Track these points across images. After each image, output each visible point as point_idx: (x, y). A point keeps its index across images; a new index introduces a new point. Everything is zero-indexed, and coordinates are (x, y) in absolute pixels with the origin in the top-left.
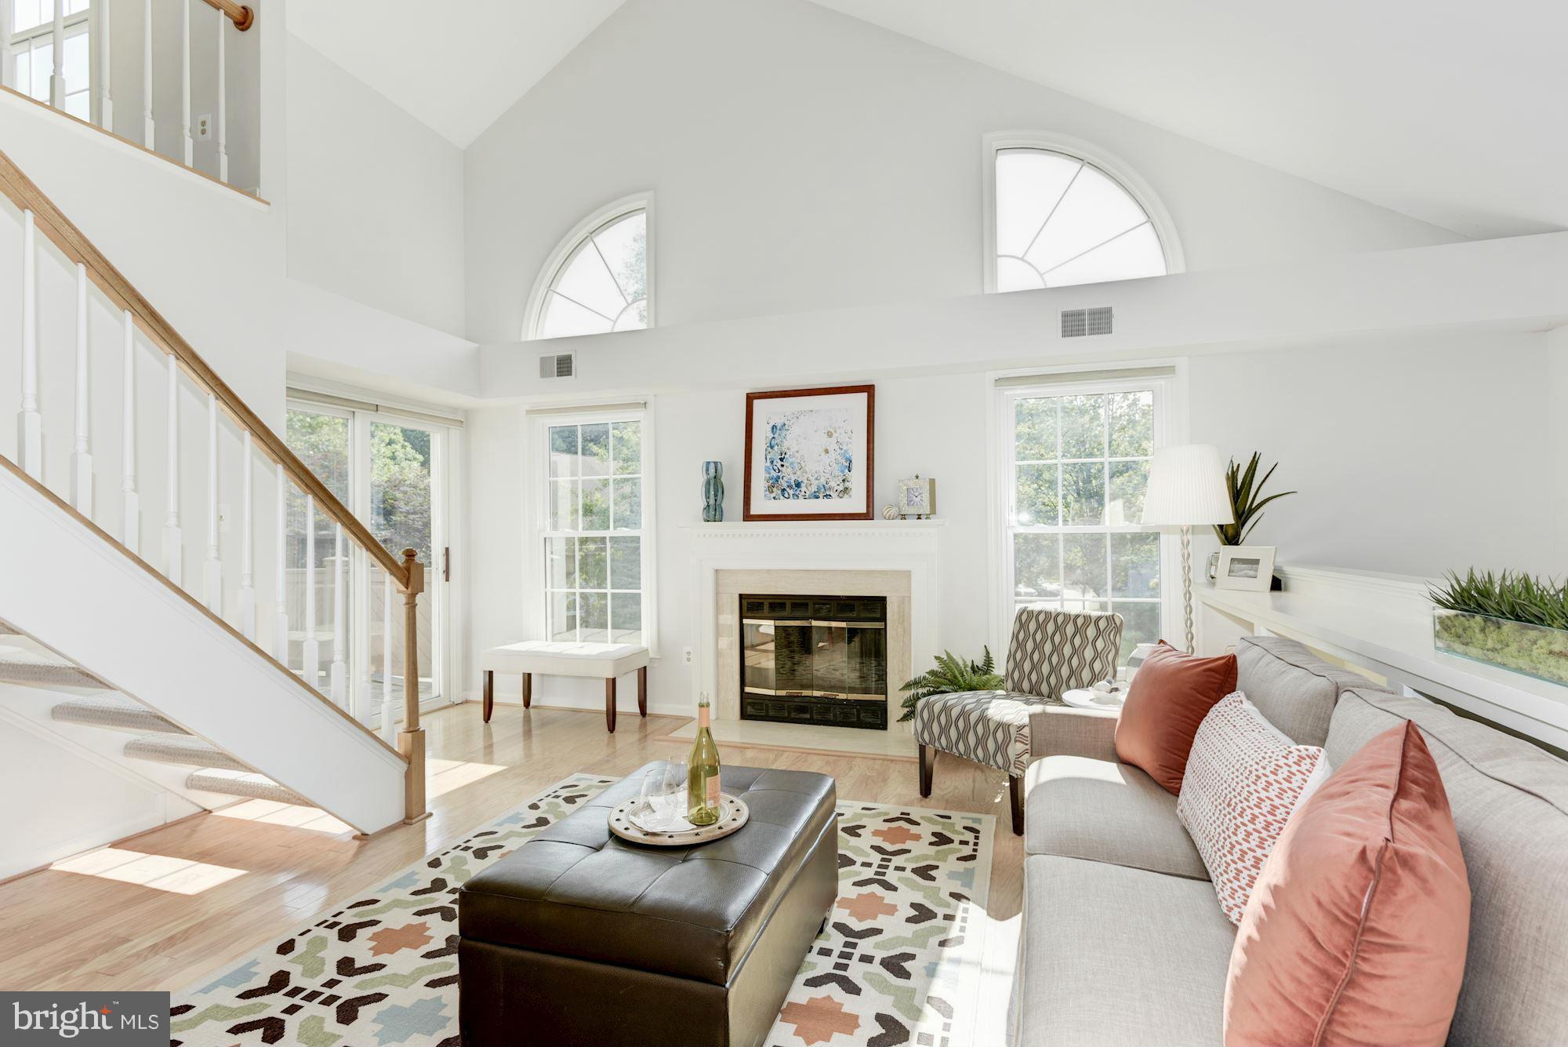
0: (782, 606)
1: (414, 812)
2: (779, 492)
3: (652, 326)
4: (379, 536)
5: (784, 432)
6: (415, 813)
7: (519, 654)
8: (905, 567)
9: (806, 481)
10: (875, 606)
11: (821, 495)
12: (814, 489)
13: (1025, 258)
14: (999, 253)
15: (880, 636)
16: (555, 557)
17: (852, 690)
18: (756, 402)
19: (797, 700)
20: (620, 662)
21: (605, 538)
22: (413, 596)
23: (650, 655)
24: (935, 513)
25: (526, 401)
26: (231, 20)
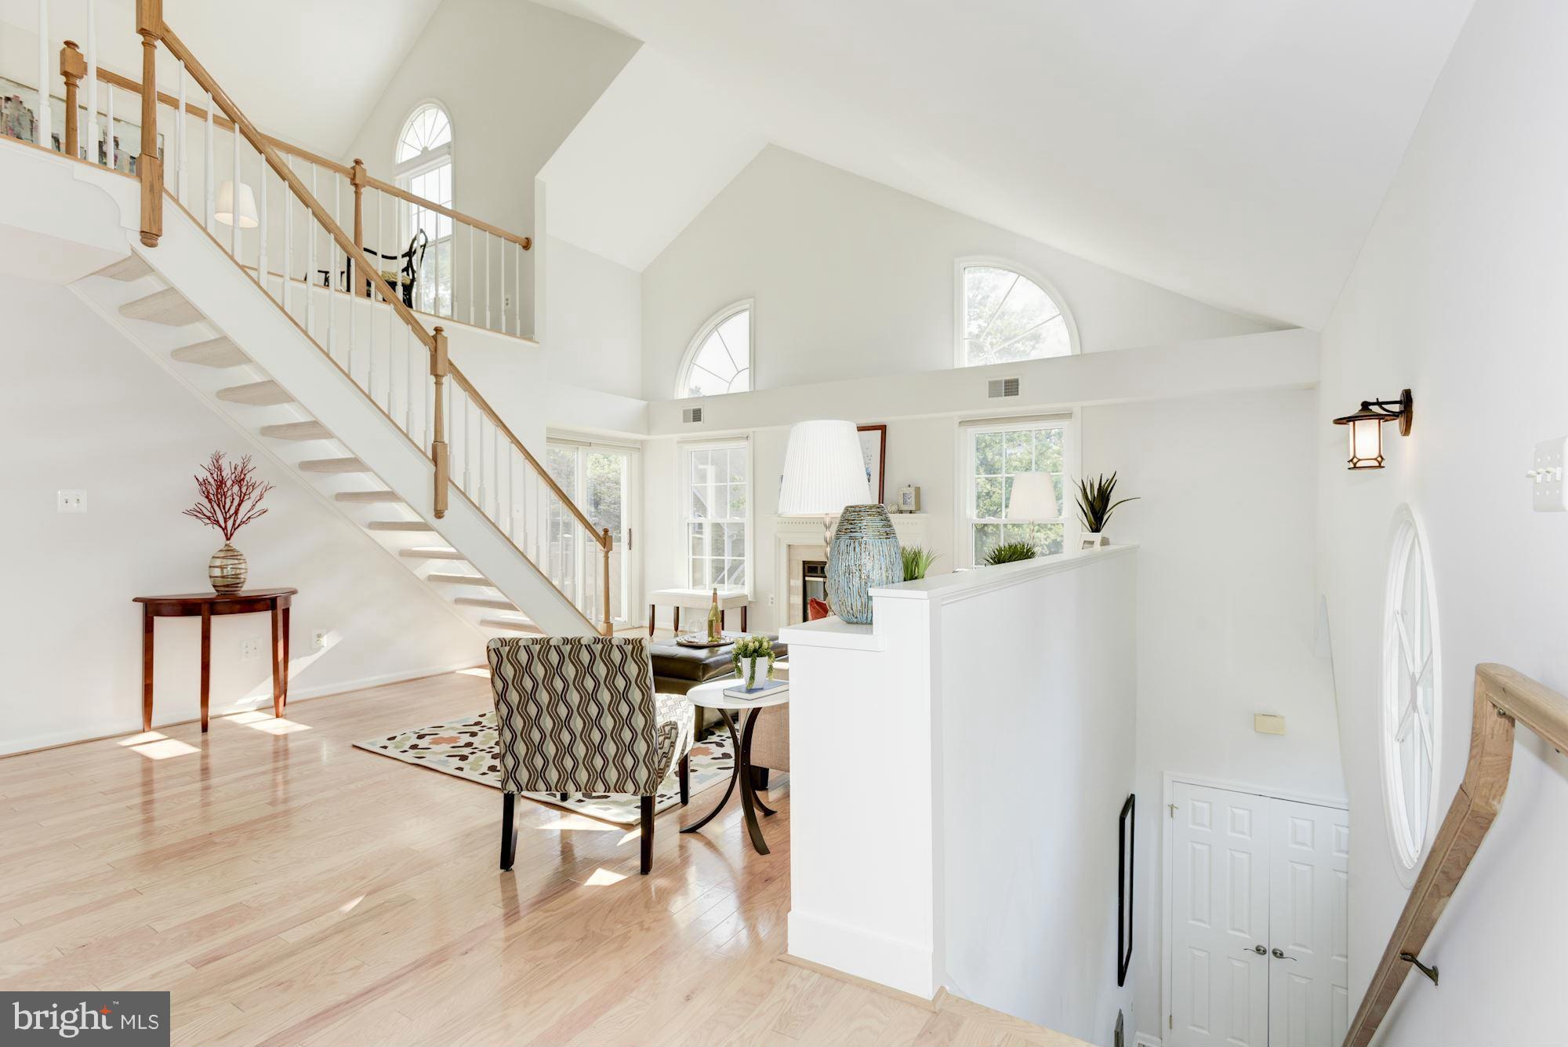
3: (752, 389)
4: (591, 520)
7: (671, 595)
16: (694, 536)
20: (728, 601)
22: (607, 553)
23: (749, 600)
24: (919, 510)
25: (677, 437)
26: (521, 247)
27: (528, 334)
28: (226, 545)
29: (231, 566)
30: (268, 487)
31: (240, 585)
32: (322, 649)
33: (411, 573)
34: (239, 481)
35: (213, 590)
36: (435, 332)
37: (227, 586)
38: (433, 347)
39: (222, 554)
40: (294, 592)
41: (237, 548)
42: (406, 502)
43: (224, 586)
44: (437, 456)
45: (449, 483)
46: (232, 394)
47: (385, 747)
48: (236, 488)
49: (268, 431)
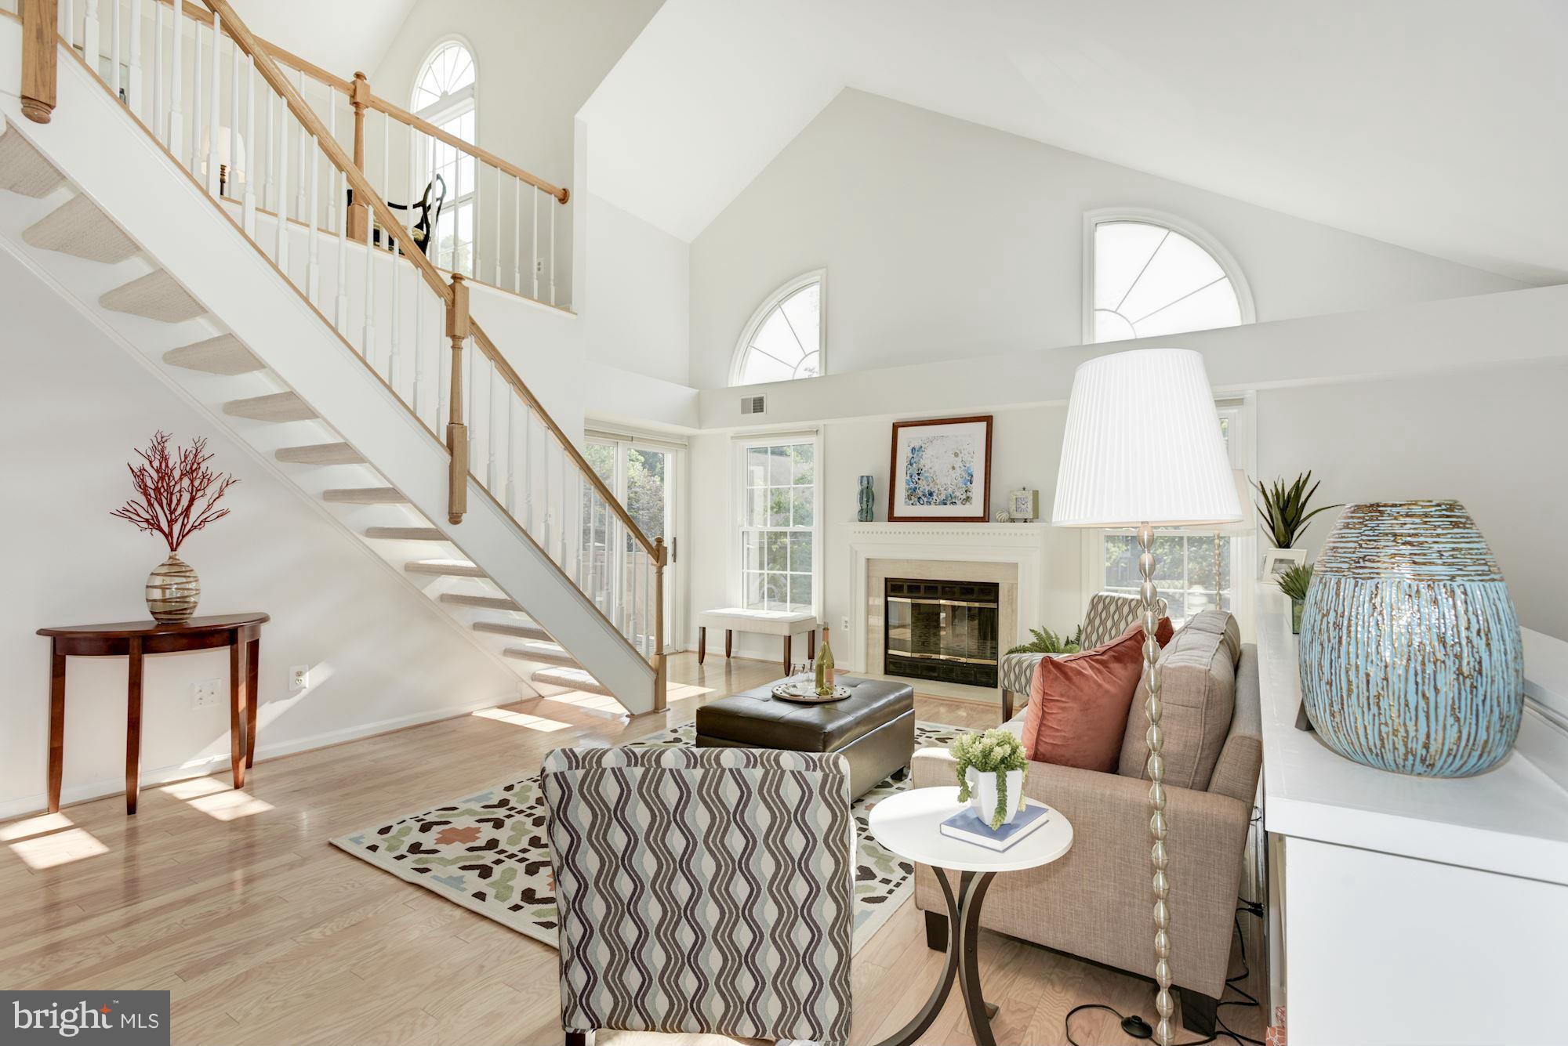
0: (917, 588)
1: (659, 705)
2: (916, 499)
3: (823, 374)
5: (921, 453)
6: (660, 707)
7: (724, 616)
8: (1011, 559)
9: (937, 491)
10: (990, 591)
11: (948, 503)
12: (943, 497)
13: (1118, 311)
14: (1098, 307)
15: (994, 612)
16: (751, 547)
17: (971, 656)
18: (901, 431)
19: (928, 661)
20: (794, 624)
21: (786, 533)
22: (660, 568)
23: (818, 622)
24: (1038, 518)
25: (731, 431)
26: (557, 199)
27: (564, 302)
28: (170, 558)
29: (176, 586)
30: (230, 482)
31: (188, 611)
32: (304, 690)
33: (421, 592)
34: (190, 473)
35: (151, 618)
36: (452, 281)
37: (170, 613)
38: (450, 298)
39: (165, 570)
40: (264, 619)
41: (187, 563)
42: (412, 503)
43: (165, 613)
44: (454, 442)
45: (468, 478)
46: (182, 357)
47: (373, 848)
48: (186, 482)
49: (236, 408)
